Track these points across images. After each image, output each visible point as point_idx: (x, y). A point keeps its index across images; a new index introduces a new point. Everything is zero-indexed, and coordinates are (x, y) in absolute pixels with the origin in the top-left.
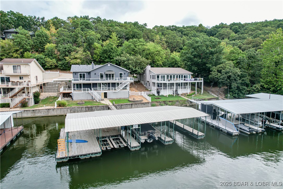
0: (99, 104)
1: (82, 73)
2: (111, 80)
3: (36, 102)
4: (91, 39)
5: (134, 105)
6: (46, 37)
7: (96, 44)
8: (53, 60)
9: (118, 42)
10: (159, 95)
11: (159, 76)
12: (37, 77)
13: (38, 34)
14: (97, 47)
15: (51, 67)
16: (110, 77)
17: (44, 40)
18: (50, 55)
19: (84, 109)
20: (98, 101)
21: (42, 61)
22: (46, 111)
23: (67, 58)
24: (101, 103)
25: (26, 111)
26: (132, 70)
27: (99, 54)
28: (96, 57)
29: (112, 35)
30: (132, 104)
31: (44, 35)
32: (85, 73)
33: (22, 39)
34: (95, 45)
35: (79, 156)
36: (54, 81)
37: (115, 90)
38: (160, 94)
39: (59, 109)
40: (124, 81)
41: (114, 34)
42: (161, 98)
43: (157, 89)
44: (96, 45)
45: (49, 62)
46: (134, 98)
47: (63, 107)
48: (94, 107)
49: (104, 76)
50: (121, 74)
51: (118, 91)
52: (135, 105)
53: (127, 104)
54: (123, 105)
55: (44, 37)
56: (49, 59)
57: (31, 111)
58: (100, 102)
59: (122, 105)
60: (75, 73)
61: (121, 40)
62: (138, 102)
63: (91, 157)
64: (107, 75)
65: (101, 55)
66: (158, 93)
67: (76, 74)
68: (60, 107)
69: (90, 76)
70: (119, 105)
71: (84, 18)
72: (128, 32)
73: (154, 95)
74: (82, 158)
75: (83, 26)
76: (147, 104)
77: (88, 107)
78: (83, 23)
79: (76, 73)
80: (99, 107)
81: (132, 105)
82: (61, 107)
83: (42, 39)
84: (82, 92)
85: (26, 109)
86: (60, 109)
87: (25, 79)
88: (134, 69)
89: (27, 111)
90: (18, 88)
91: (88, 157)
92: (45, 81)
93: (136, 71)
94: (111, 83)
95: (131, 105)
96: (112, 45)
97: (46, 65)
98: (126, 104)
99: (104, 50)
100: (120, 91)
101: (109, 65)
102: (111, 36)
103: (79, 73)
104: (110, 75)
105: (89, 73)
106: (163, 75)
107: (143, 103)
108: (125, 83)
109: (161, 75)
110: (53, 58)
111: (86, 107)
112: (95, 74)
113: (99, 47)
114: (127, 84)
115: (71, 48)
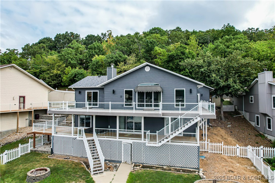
1: (92, 91)
2: (153, 108)
6: (99, 50)
7: (157, 48)
14: (159, 54)
16: (149, 99)
17: (95, 52)
26: (218, 84)
32: (98, 91)
37: (153, 138)
40: (181, 114)
41: (193, 38)
44: (157, 50)
50: (180, 94)
51: (160, 144)
60: (79, 91)
61: (203, 46)
67: (80, 93)
69: (104, 96)
79: (82, 91)
83: (92, 52)
84: (72, 136)
88: (222, 84)
93: (228, 87)
94: (145, 118)
96: (183, 48)
99: (169, 57)
100: (170, 143)
101: (147, 69)
103: (86, 91)
104: (150, 94)
105: (102, 90)
108: (186, 120)
112: (114, 92)
113: (162, 52)
114: (193, 123)
115: (120, 58)
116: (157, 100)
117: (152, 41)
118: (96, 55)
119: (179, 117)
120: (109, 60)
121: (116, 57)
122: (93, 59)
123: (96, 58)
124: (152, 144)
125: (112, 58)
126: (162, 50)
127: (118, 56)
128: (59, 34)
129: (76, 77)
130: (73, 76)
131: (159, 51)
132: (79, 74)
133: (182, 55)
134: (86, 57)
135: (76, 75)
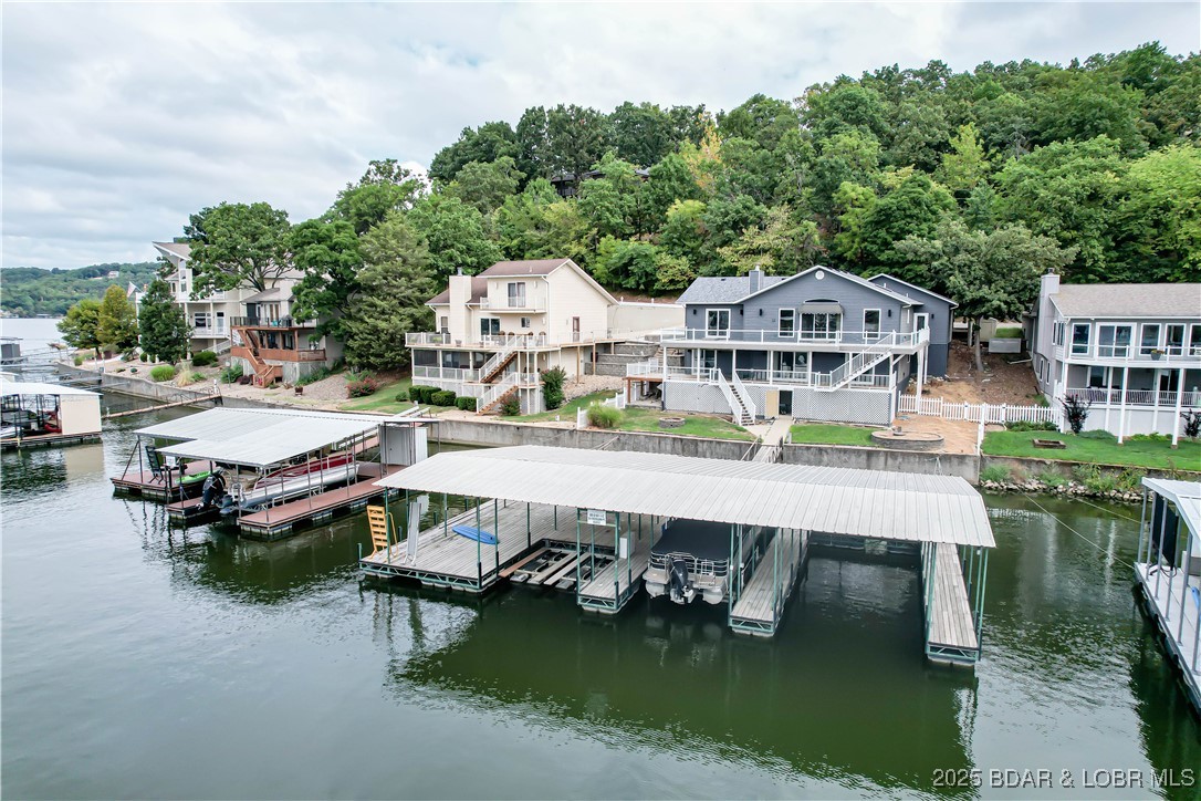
0: (736, 432)
1: (718, 310)
2: (827, 339)
3: (551, 404)
4: (832, 167)
5: (882, 459)
6: (682, 180)
7: (846, 186)
8: (680, 262)
9: (986, 165)
10: (1077, 427)
11: (1086, 328)
12: (578, 319)
13: (655, 171)
14: (853, 201)
15: (672, 287)
16: (821, 326)
17: (672, 188)
18: (675, 244)
19: (669, 448)
20: (740, 424)
21: (643, 264)
22: (551, 434)
23: (725, 251)
24: (745, 431)
25: (499, 428)
26: (961, 296)
27: (855, 229)
28: (845, 241)
29: (960, 140)
30: (870, 454)
31: (672, 170)
32: (729, 310)
33: (600, 194)
34: (845, 193)
35: (414, 574)
36: (647, 338)
37: (825, 382)
38: (1087, 426)
39: (588, 433)
40: (866, 348)
41: (969, 132)
42: (1063, 447)
43: (1070, 399)
44: (849, 190)
45: (665, 269)
46: (900, 429)
47: (605, 428)
48: (703, 441)
49: (798, 321)
50: (872, 318)
51: (834, 389)
52: (890, 461)
53: (845, 451)
54: (826, 450)
55: (673, 179)
56: (666, 259)
57: (513, 428)
58: (745, 427)
59: (820, 449)
60: (694, 309)
61: (999, 156)
62: (910, 448)
63: (449, 589)
64: (808, 318)
65: (863, 233)
66: (1075, 416)
67: (695, 312)
68: (595, 429)
69: (742, 320)
70: (808, 448)
71: (879, 77)
72: (1054, 110)
73: (1050, 427)
74: (426, 582)
75: (836, 117)
76: (955, 461)
77: (682, 440)
78: (837, 103)
79: (699, 311)
80: (724, 446)
81: (874, 459)
82: (599, 426)
83: (663, 188)
84: (698, 381)
85: (506, 421)
86: (590, 436)
87: (534, 327)
89: (502, 426)
90: (504, 351)
91: (440, 584)
92: (616, 337)
93: (982, 301)
94: (814, 353)
95: (864, 456)
96: (919, 186)
97: (657, 280)
98: (840, 450)
99: (879, 212)
100: (849, 389)
101: (820, 276)
102: (953, 142)
103: (708, 310)
104: (822, 317)
105: (740, 308)
106: (1116, 324)
107: (932, 455)
108: (868, 358)
109: (1098, 325)
110: (685, 254)
111: (674, 439)
112: (761, 312)
113: (861, 196)
114: (881, 359)
115: (745, 213)
116: (833, 327)
117: (836, 162)
118: (677, 201)
119: (863, 352)
120: (719, 220)
121: (737, 212)
122: (671, 212)
123: (679, 209)
124: (824, 389)
125: (727, 214)
126: (860, 189)
127: (740, 206)
128: (530, 109)
129: (632, 265)
130: (625, 261)
131: (853, 195)
132: (639, 255)
133: (912, 207)
134: (647, 202)
135: (632, 259)
